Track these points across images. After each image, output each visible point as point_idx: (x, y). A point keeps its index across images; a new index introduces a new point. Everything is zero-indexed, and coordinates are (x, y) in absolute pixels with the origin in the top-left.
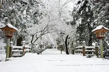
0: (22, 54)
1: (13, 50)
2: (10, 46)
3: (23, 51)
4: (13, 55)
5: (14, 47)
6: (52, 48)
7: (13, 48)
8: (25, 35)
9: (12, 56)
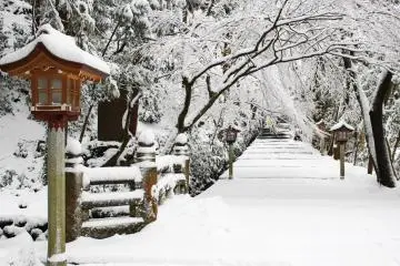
0: (143, 215)
1: (86, 197)
2: (70, 170)
3: (148, 196)
4: (85, 225)
5: (90, 173)
6: (281, 136)
7: (86, 181)
8: (140, 79)
9: (85, 232)
